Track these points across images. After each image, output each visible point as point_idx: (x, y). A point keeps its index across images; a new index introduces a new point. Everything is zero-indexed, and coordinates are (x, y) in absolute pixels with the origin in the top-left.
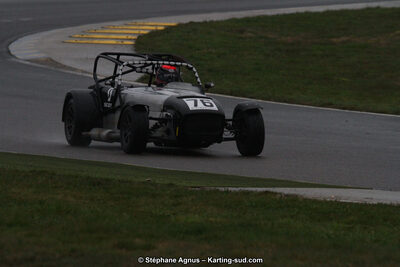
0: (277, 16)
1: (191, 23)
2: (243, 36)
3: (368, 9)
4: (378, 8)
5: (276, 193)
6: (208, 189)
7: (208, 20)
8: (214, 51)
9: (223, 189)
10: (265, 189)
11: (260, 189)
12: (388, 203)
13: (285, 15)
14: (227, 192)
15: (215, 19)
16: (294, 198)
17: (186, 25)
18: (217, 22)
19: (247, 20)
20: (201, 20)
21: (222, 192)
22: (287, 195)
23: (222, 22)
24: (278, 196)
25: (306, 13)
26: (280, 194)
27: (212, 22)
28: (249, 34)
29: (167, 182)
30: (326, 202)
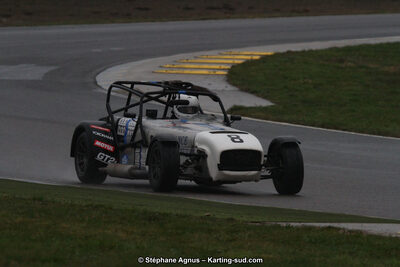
0: (381, 45)
1: (289, 52)
2: (343, 65)
5: (339, 229)
6: (269, 224)
7: (307, 49)
8: (310, 81)
9: (284, 224)
10: (328, 224)
13: (388, 44)
14: (288, 227)
15: (314, 48)
16: (358, 234)
17: (283, 54)
18: (317, 51)
19: (348, 49)
20: (299, 49)
22: (350, 231)
23: (322, 51)
24: (341, 232)
26: (344, 229)
27: (311, 51)
28: (352, 64)
29: (228, 216)
30: (391, 238)
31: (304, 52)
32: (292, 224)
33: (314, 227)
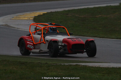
0: (78, 9)
1: (51, 12)
2: (68, 16)
3: (107, 6)
4: (110, 6)
5: (80, 65)
6: (58, 64)
7: (56, 11)
8: (59, 21)
9: (63, 64)
10: (76, 64)
11: (74, 64)
12: (115, 67)
13: (81, 9)
14: (64, 65)
16: (86, 66)
17: (49, 13)
19: (69, 11)
20: (54, 11)
21: (63, 65)
22: (83, 66)
23: (61, 11)
24: (80, 66)
25: (88, 8)
27: (58, 12)
28: (70, 15)
29: (45, 62)
30: (96, 67)
31: (56, 12)
32: (65, 64)
33: (72, 65)
